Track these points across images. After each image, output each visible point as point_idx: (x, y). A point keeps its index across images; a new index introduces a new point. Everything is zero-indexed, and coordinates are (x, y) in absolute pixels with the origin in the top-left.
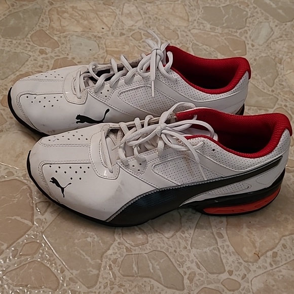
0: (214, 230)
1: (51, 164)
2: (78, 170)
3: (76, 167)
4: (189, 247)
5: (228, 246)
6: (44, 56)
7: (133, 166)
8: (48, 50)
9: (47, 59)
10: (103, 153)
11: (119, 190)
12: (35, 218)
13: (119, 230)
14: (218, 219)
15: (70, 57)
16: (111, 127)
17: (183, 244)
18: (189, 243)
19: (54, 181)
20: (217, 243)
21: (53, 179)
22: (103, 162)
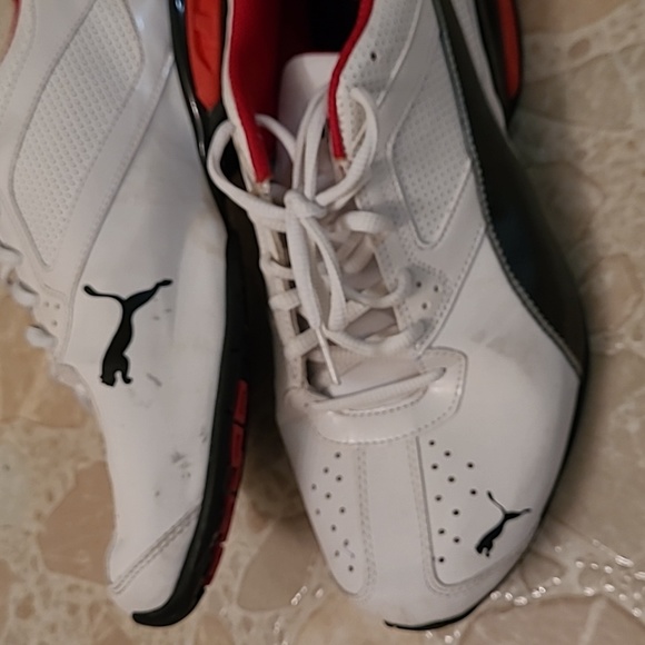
0: (564, 66)
1: (433, 559)
2: (443, 474)
3: (436, 483)
4: (629, 135)
5: (614, 23)
6: (37, 604)
7: (425, 306)
8: (17, 592)
9: (46, 594)
10: (381, 402)
11: (500, 346)
12: (577, 590)
13: (594, 340)
14: (529, 58)
15: (35, 527)
16: (303, 383)
17: (618, 152)
18: (615, 135)
19: (486, 544)
20: (606, 56)
21: (479, 549)
22: (411, 400)
